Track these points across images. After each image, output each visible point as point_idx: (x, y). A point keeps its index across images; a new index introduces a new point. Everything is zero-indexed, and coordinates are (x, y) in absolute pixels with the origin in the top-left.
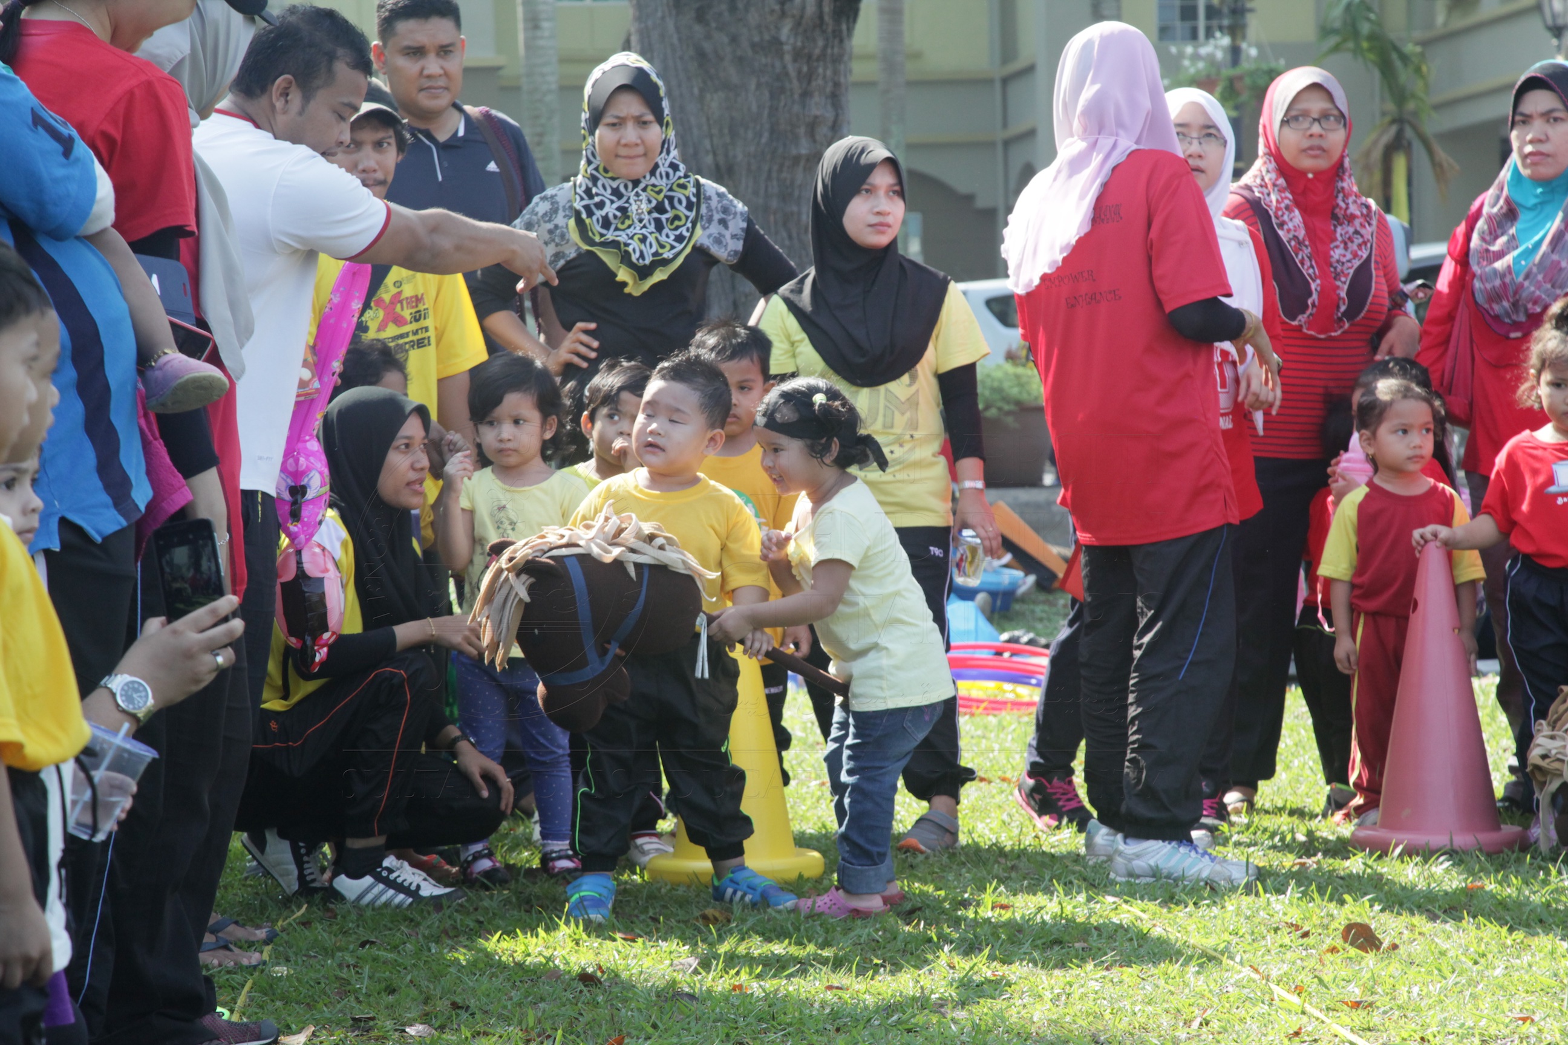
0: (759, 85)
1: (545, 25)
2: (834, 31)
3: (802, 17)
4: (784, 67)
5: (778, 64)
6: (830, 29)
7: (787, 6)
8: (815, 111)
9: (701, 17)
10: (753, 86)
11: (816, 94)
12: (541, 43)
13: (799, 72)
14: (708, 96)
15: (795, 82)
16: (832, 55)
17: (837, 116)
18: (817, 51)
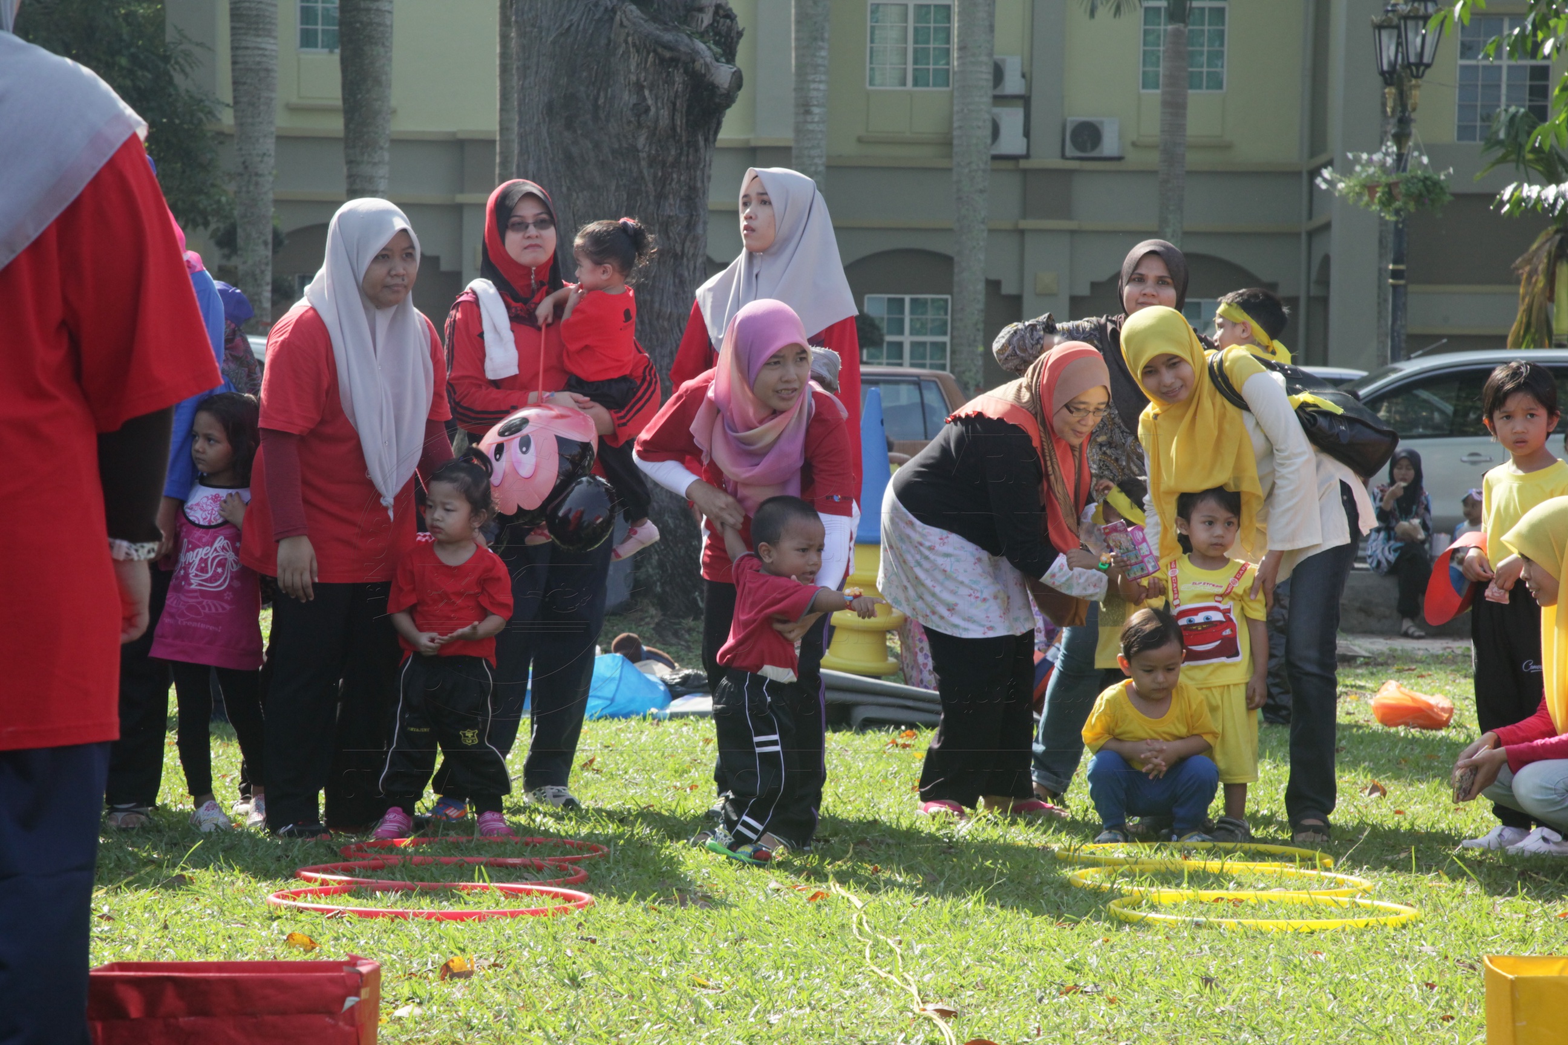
0: (618, 187)
1: (816, 110)
2: (688, 142)
3: (656, 128)
4: (641, 172)
5: (635, 169)
6: (684, 139)
7: (643, 118)
8: (669, 212)
9: (569, 125)
10: (613, 188)
11: (671, 196)
12: (810, 127)
13: (655, 176)
14: (574, 195)
15: (650, 185)
16: (688, 162)
17: (692, 216)
18: (670, 159)
